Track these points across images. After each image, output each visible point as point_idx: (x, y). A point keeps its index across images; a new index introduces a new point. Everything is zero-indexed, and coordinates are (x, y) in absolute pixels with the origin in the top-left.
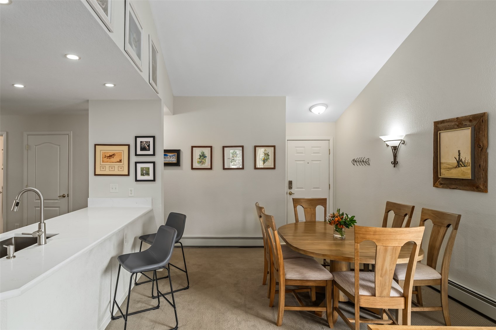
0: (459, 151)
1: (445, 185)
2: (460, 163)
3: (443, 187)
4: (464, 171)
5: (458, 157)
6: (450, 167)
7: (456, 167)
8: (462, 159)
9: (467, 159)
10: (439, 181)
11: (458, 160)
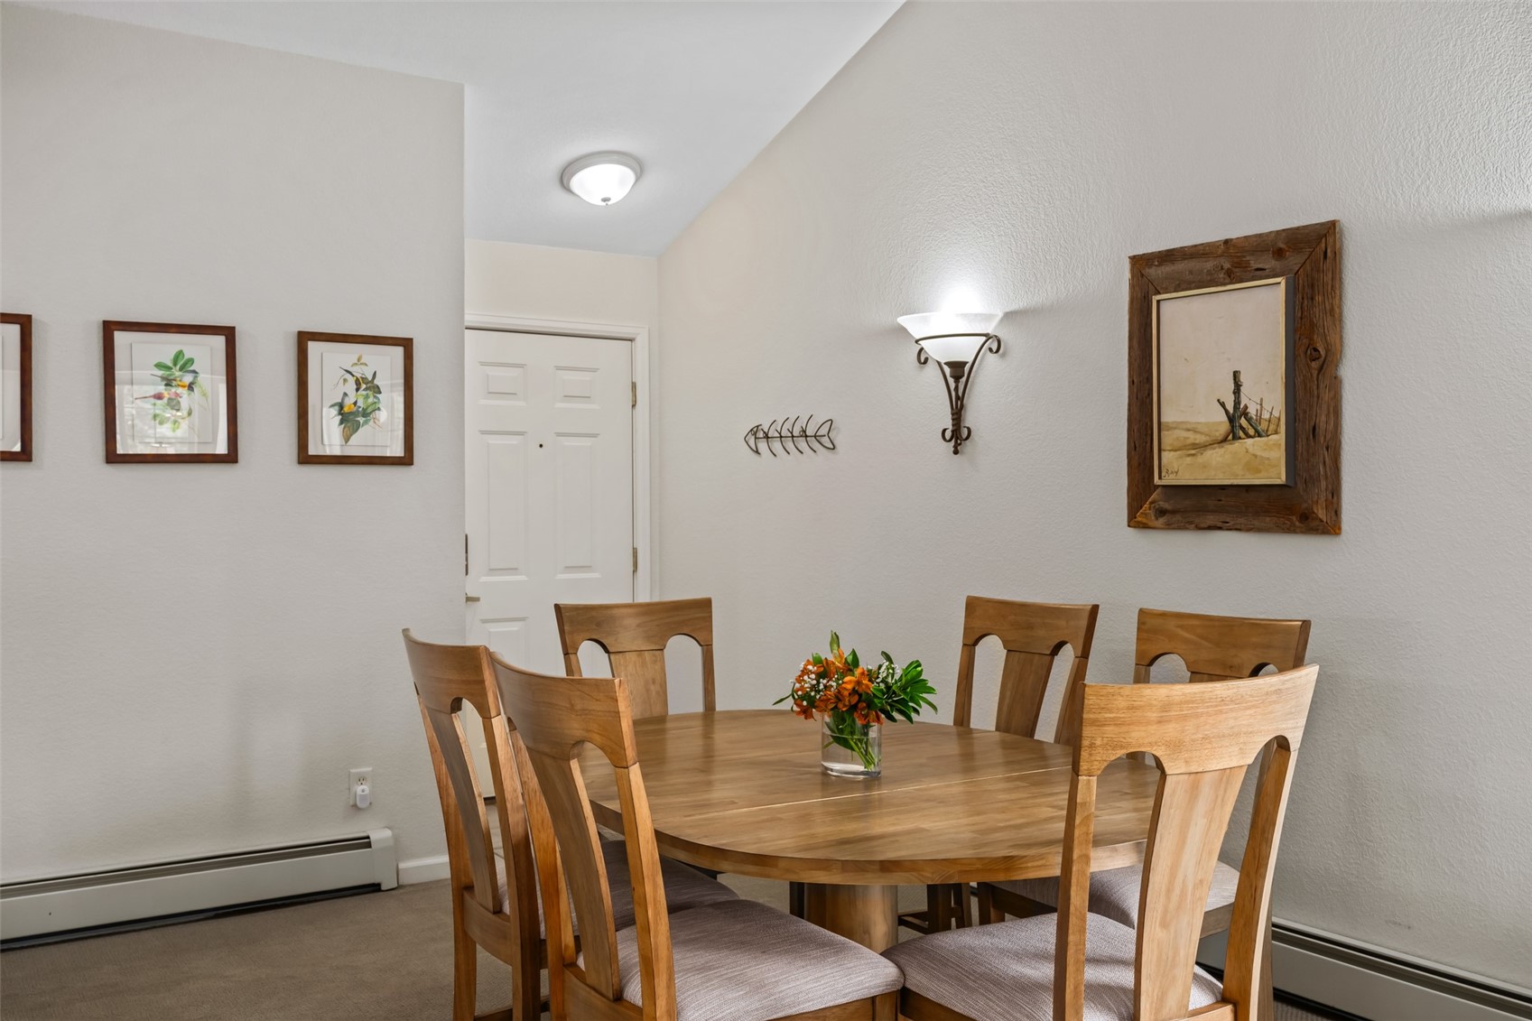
0: (1236, 375)
1: (1178, 517)
2: (1239, 423)
3: (1169, 527)
4: (1256, 456)
5: (1232, 397)
6: (1200, 439)
7: (1225, 440)
8: (1246, 407)
9: (1267, 407)
10: (1151, 503)
11: (1231, 411)
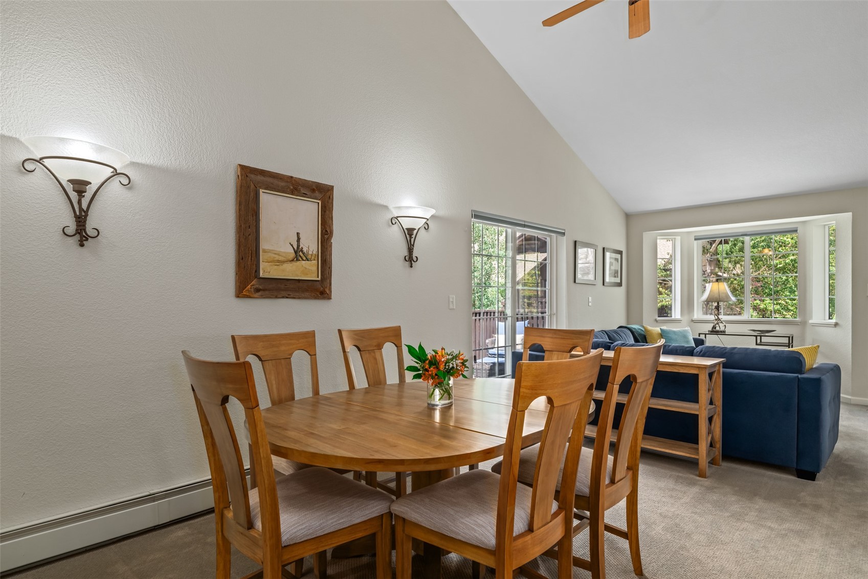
0: (298, 234)
1: (267, 292)
2: (299, 254)
3: (262, 297)
4: (306, 268)
5: (296, 243)
6: (281, 258)
7: (293, 260)
8: (302, 248)
9: (311, 249)
10: (251, 286)
11: (296, 249)
